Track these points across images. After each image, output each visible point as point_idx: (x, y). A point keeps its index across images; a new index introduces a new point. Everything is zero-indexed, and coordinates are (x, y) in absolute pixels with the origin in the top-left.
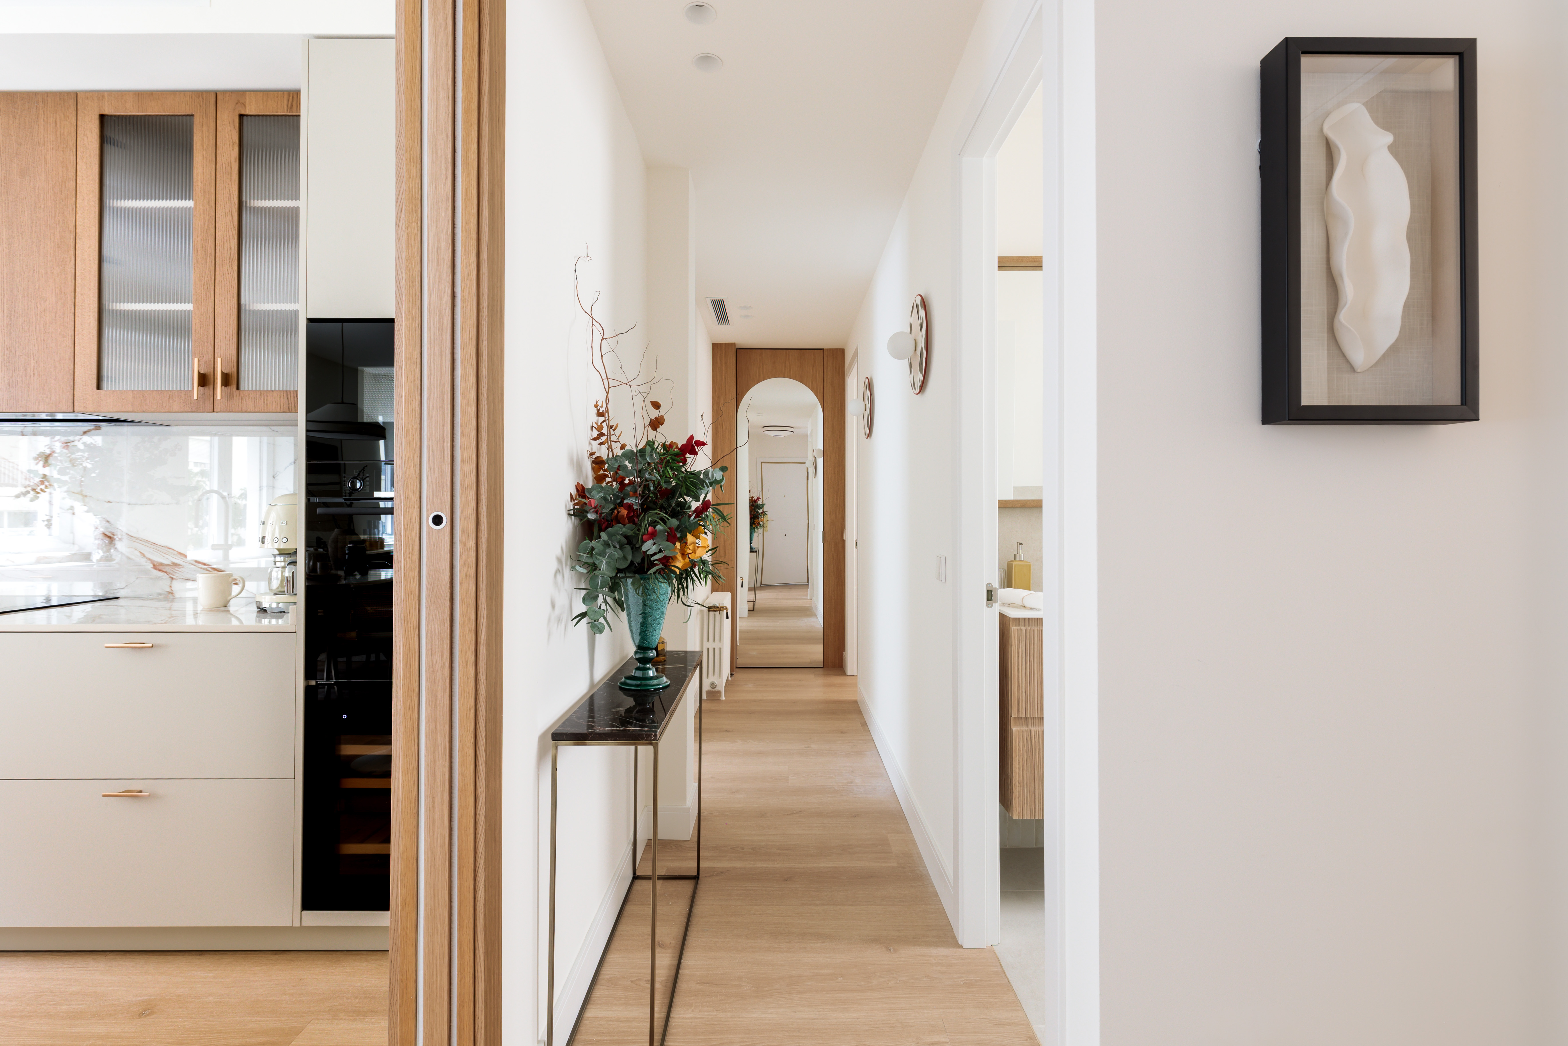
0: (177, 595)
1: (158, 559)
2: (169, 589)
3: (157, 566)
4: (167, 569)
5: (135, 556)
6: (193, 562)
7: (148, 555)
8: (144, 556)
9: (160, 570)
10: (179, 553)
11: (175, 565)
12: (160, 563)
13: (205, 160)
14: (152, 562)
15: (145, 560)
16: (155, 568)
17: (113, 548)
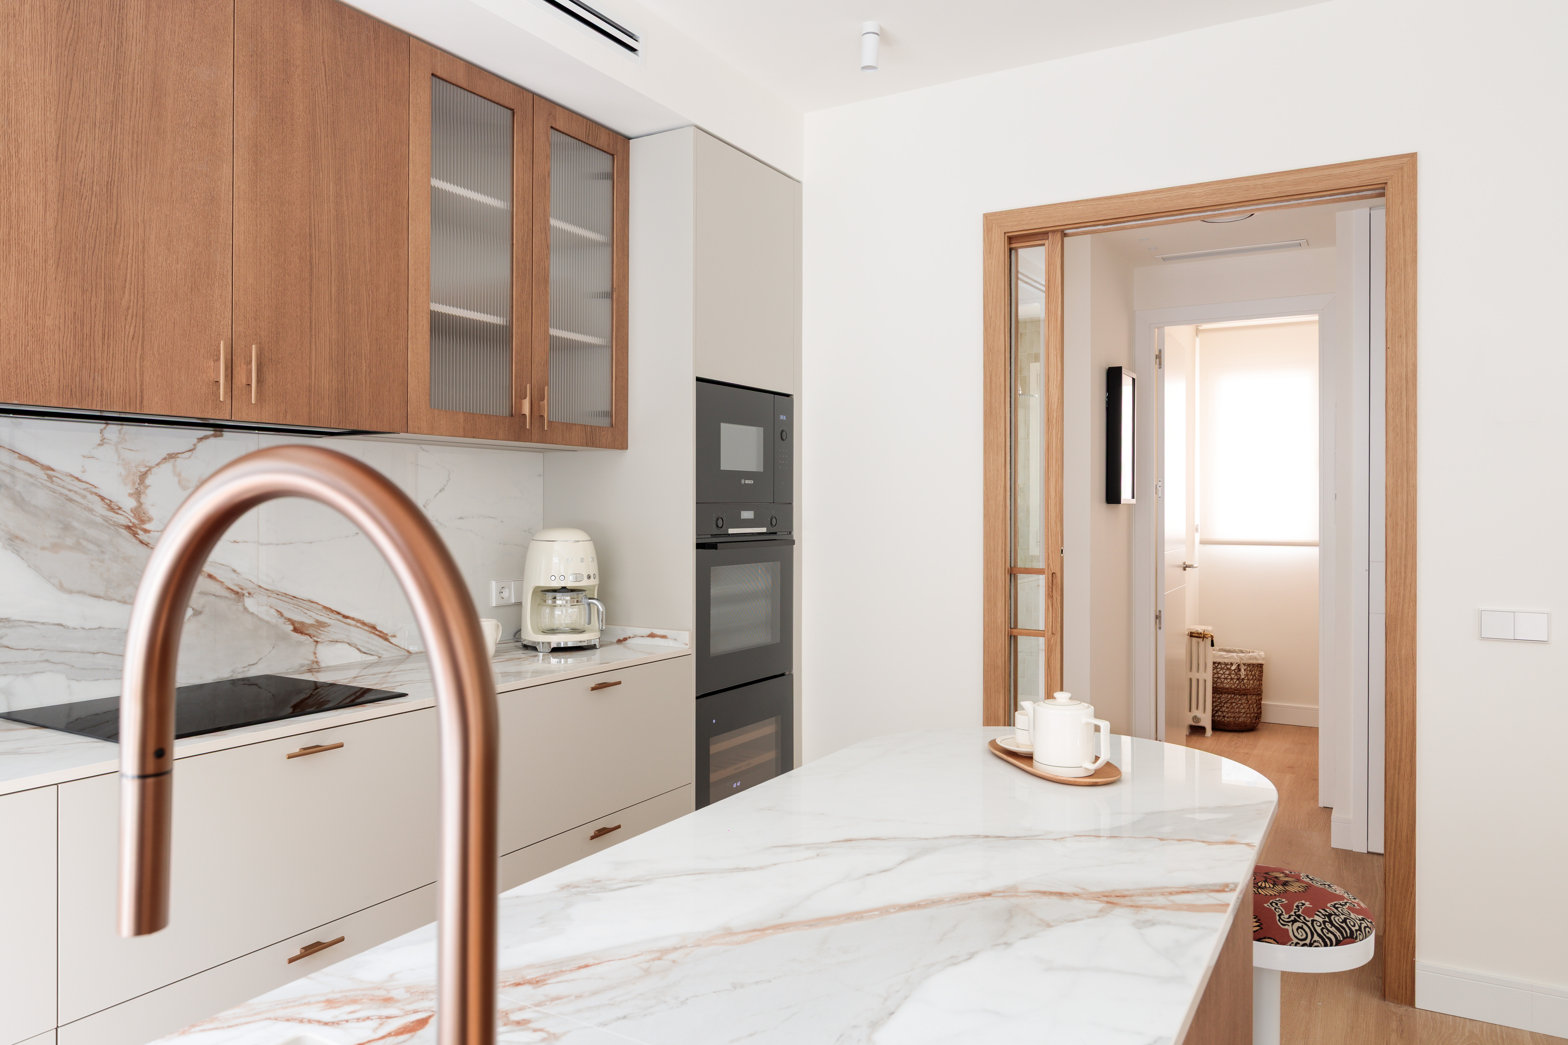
0: (323, 665)
1: (298, 617)
2: (312, 658)
3: (299, 629)
4: (311, 632)
5: (270, 616)
6: (340, 617)
7: (287, 614)
8: (281, 614)
9: (302, 633)
10: (325, 608)
11: (321, 625)
12: (302, 623)
13: (525, 166)
14: (292, 622)
15: (282, 620)
16: (295, 630)
17: (241, 608)
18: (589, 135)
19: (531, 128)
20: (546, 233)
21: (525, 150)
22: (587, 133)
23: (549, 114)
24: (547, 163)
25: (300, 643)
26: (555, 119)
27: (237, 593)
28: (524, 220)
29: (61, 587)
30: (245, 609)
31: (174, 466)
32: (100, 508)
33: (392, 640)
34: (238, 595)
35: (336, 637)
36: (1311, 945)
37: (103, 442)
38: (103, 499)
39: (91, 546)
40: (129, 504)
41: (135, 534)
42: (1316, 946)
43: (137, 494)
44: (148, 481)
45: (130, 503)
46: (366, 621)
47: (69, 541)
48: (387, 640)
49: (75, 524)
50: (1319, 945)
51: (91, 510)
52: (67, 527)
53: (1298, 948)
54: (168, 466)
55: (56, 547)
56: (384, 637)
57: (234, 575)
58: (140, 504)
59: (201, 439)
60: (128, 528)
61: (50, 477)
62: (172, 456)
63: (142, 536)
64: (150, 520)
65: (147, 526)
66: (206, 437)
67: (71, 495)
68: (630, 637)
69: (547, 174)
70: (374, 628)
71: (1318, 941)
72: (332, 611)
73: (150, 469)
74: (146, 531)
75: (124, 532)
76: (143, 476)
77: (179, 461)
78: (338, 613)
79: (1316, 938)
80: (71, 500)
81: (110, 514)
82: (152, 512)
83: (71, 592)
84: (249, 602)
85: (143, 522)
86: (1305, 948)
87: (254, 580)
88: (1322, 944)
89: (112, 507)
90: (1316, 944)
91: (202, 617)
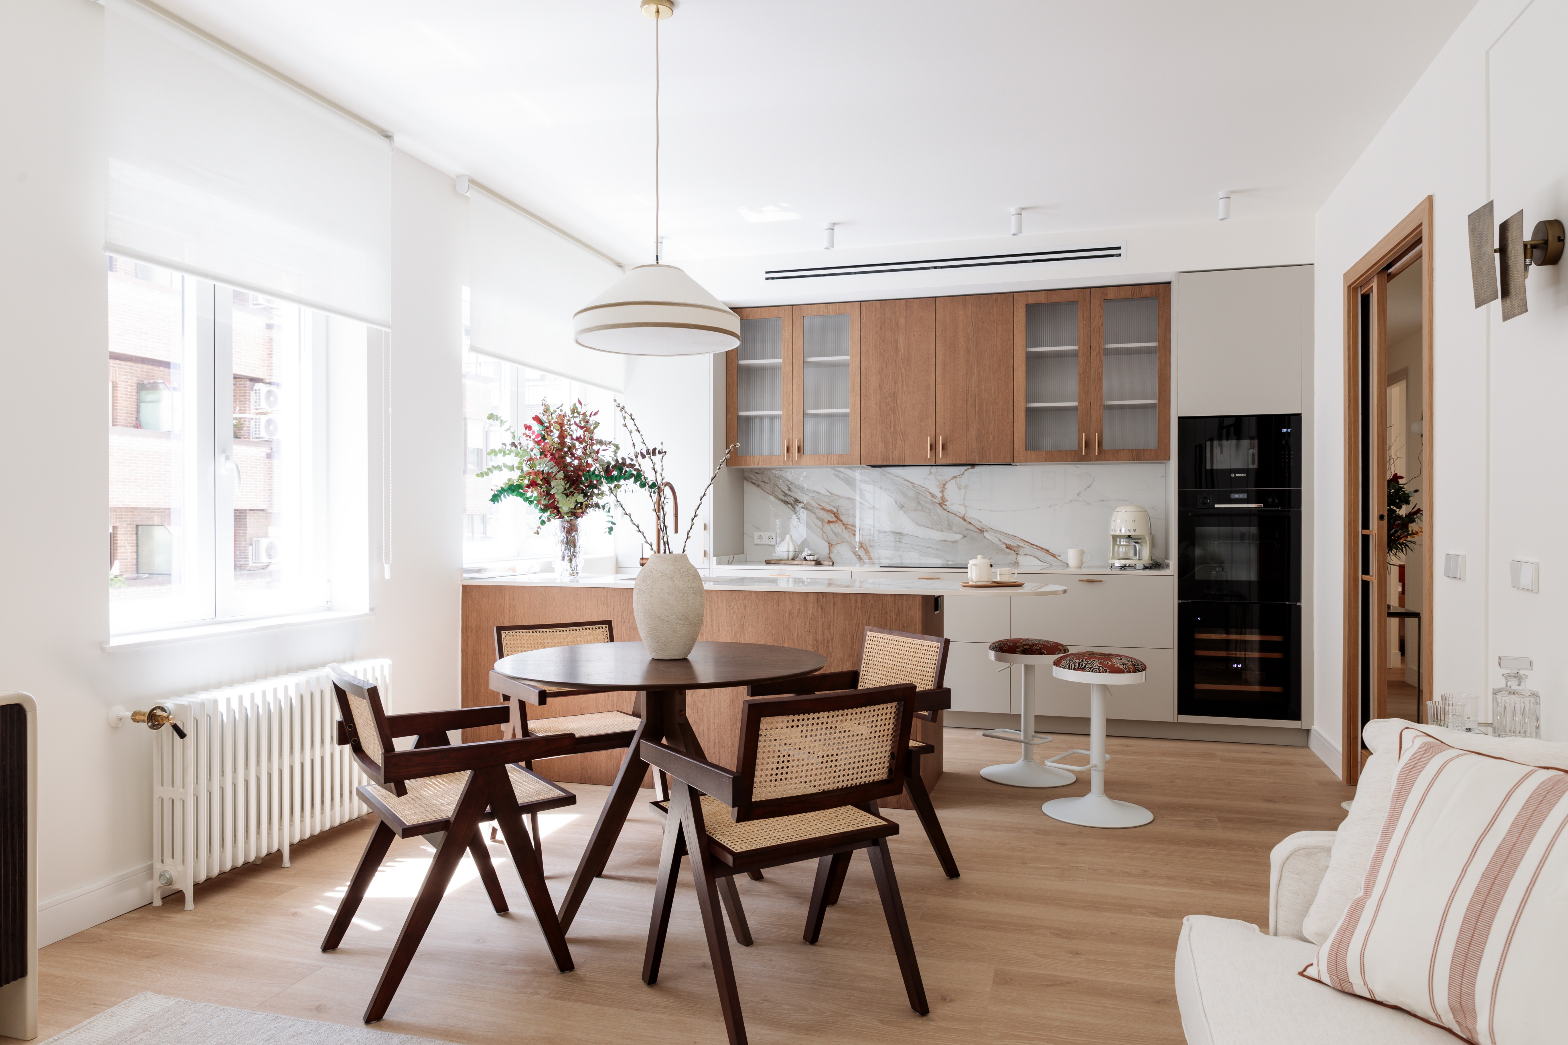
0: (1020, 564)
1: (1008, 542)
2: (1015, 560)
3: (1008, 547)
4: (1014, 549)
5: (996, 541)
6: (1030, 545)
7: (1003, 540)
8: (1001, 541)
9: (1010, 549)
10: (1021, 539)
11: (1019, 546)
12: (1010, 545)
13: (1084, 326)
14: (1006, 544)
15: (1001, 543)
16: (1007, 548)
17: (982, 536)
19: (1089, 307)
20: (1100, 355)
21: (1084, 319)
23: (1103, 294)
24: (1100, 319)
25: (1009, 554)
26: (1108, 295)
27: (981, 530)
28: (1084, 353)
29: (917, 524)
30: (984, 537)
31: (956, 481)
32: (929, 497)
33: (1058, 558)
34: (981, 531)
35: (1027, 553)
37: (930, 473)
38: (931, 493)
39: (927, 510)
40: (939, 495)
41: (941, 506)
43: (942, 492)
44: (946, 487)
45: (941, 495)
46: (1044, 547)
47: (920, 508)
48: (1055, 557)
49: (921, 502)
51: (926, 497)
52: (919, 503)
54: (953, 481)
55: (915, 510)
56: (1054, 556)
57: (980, 523)
58: (943, 495)
59: (966, 470)
60: (939, 504)
61: (914, 486)
62: (955, 477)
63: (944, 507)
64: (947, 501)
65: (945, 503)
66: (968, 469)
67: (920, 492)
70: (1048, 551)
72: (1025, 541)
73: (947, 482)
74: (945, 505)
75: (938, 505)
76: (944, 485)
77: (958, 479)
78: (1029, 543)
80: (920, 494)
81: (933, 499)
82: (947, 497)
83: (920, 525)
84: (986, 534)
85: (944, 502)
87: (989, 526)
89: (933, 496)
91: (966, 538)
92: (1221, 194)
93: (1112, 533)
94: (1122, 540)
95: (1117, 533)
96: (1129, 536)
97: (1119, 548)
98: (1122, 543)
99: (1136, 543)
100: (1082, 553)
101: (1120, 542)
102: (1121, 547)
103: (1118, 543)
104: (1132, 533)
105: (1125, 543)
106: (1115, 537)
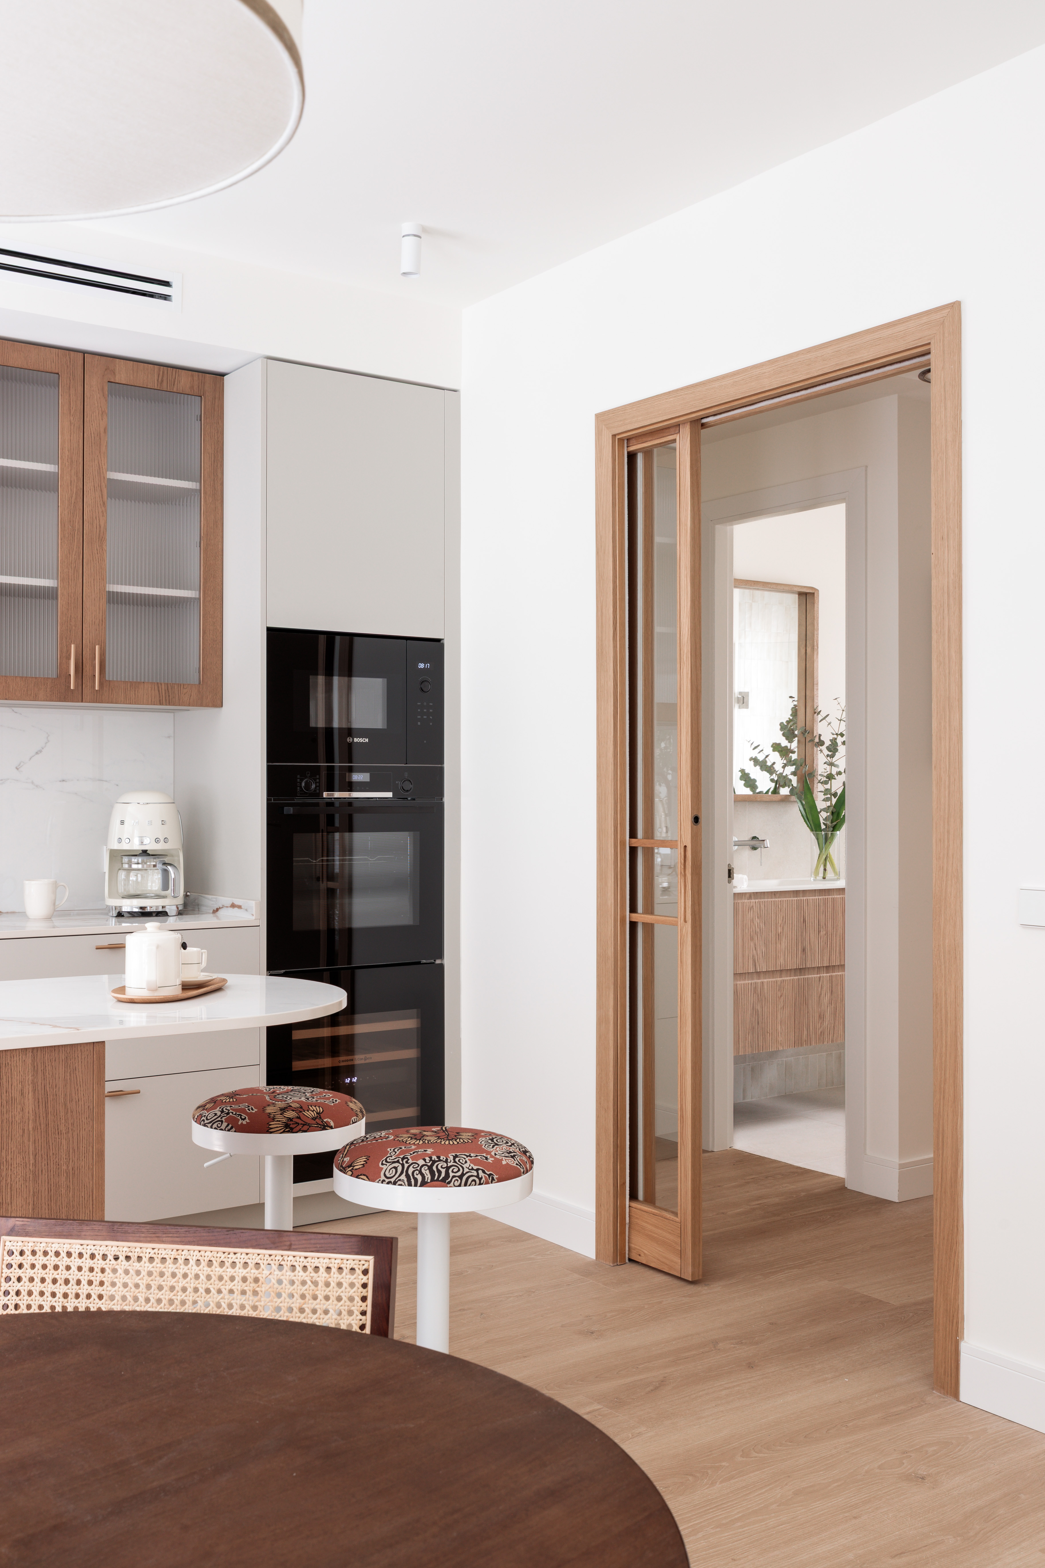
13: (72, 427)
18: (162, 381)
19: (80, 389)
20: (101, 491)
21: (72, 412)
22: (160, 380)
23: (106, 370)
24: (102, 419)
26: (114, 373)
28: (71, 482)
36: (395, 1183)
42: (399, 1185)
50: (403, 1184)
53: (385, 1185)
68: (220, 908)
69: (102, 430)
71: (403, 1181)
79: (403, 1177)
86: (390, 1186)
88: (406, 1183)
90: (399, 1183)
92: (408, 227)
93: (116, 846)
94: (134, 860)
95: (125, 846)
96: (145, 853)
97: (128, 876)
98: (134, 866)
99: (164, 864)
100: (55, 886)
101: (130, 863)
102: (132, 874)
103: (126, 866)
104: (150, 846)
105: (140, 866)
106: (118, 857)
